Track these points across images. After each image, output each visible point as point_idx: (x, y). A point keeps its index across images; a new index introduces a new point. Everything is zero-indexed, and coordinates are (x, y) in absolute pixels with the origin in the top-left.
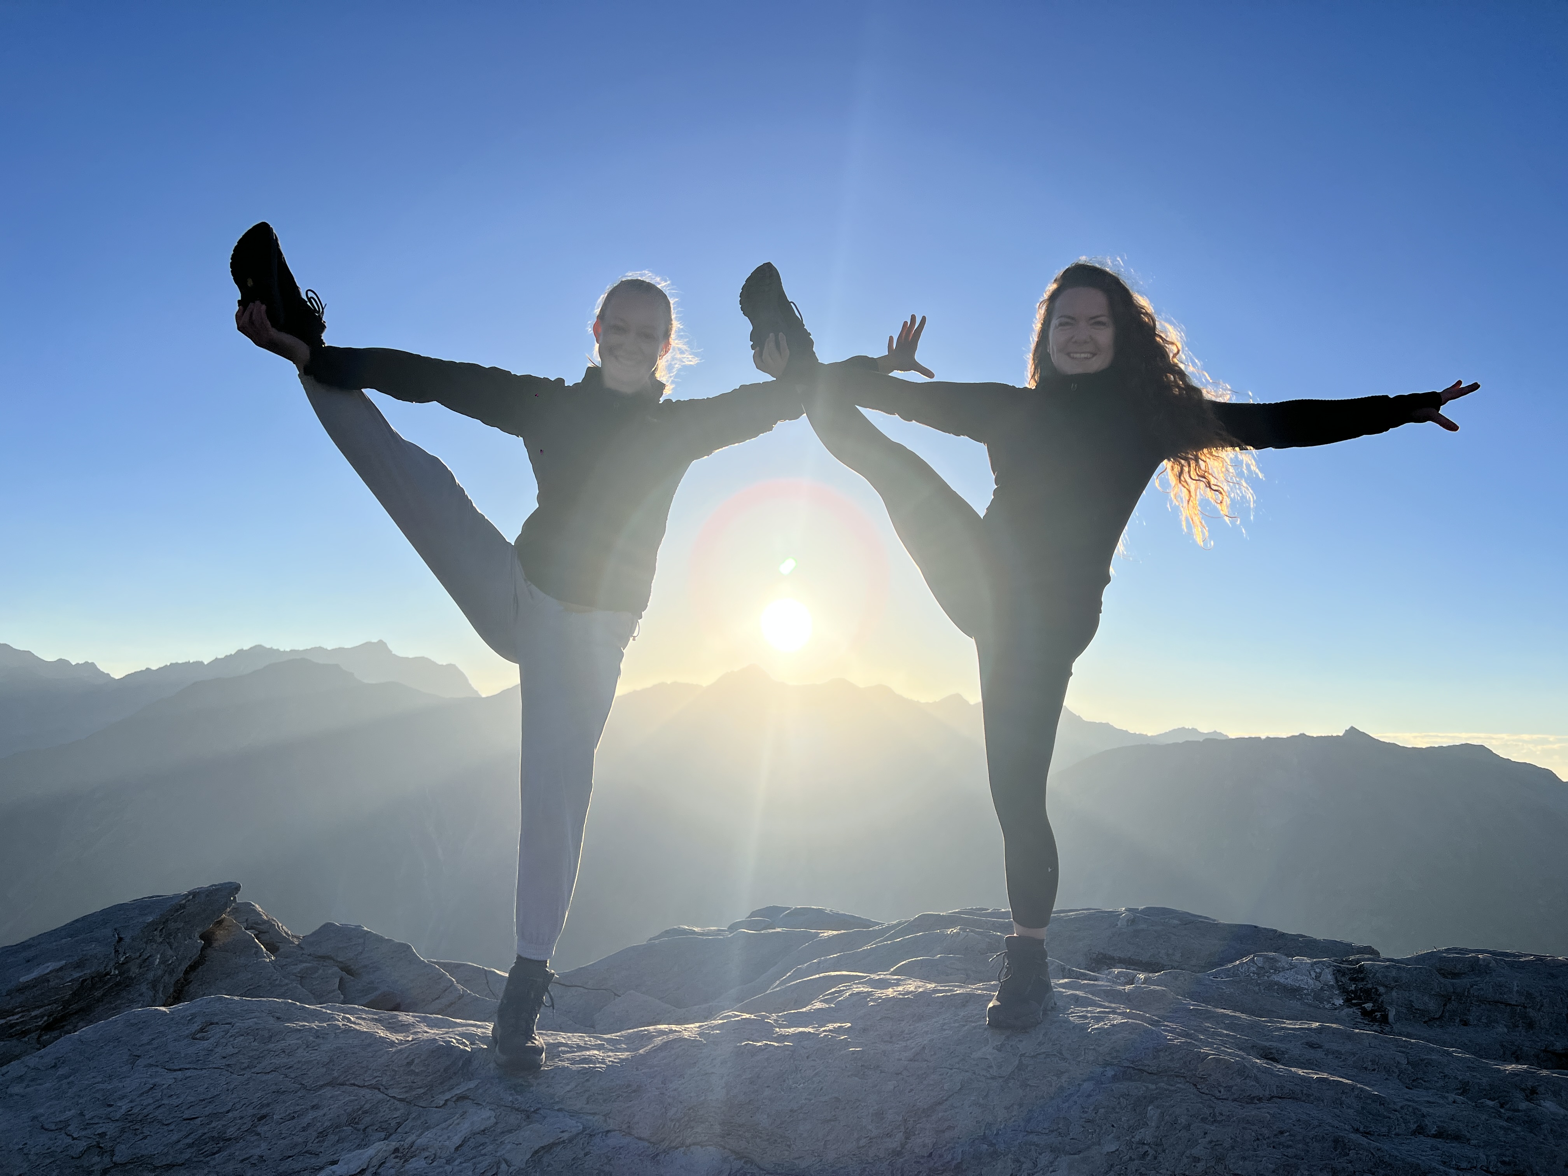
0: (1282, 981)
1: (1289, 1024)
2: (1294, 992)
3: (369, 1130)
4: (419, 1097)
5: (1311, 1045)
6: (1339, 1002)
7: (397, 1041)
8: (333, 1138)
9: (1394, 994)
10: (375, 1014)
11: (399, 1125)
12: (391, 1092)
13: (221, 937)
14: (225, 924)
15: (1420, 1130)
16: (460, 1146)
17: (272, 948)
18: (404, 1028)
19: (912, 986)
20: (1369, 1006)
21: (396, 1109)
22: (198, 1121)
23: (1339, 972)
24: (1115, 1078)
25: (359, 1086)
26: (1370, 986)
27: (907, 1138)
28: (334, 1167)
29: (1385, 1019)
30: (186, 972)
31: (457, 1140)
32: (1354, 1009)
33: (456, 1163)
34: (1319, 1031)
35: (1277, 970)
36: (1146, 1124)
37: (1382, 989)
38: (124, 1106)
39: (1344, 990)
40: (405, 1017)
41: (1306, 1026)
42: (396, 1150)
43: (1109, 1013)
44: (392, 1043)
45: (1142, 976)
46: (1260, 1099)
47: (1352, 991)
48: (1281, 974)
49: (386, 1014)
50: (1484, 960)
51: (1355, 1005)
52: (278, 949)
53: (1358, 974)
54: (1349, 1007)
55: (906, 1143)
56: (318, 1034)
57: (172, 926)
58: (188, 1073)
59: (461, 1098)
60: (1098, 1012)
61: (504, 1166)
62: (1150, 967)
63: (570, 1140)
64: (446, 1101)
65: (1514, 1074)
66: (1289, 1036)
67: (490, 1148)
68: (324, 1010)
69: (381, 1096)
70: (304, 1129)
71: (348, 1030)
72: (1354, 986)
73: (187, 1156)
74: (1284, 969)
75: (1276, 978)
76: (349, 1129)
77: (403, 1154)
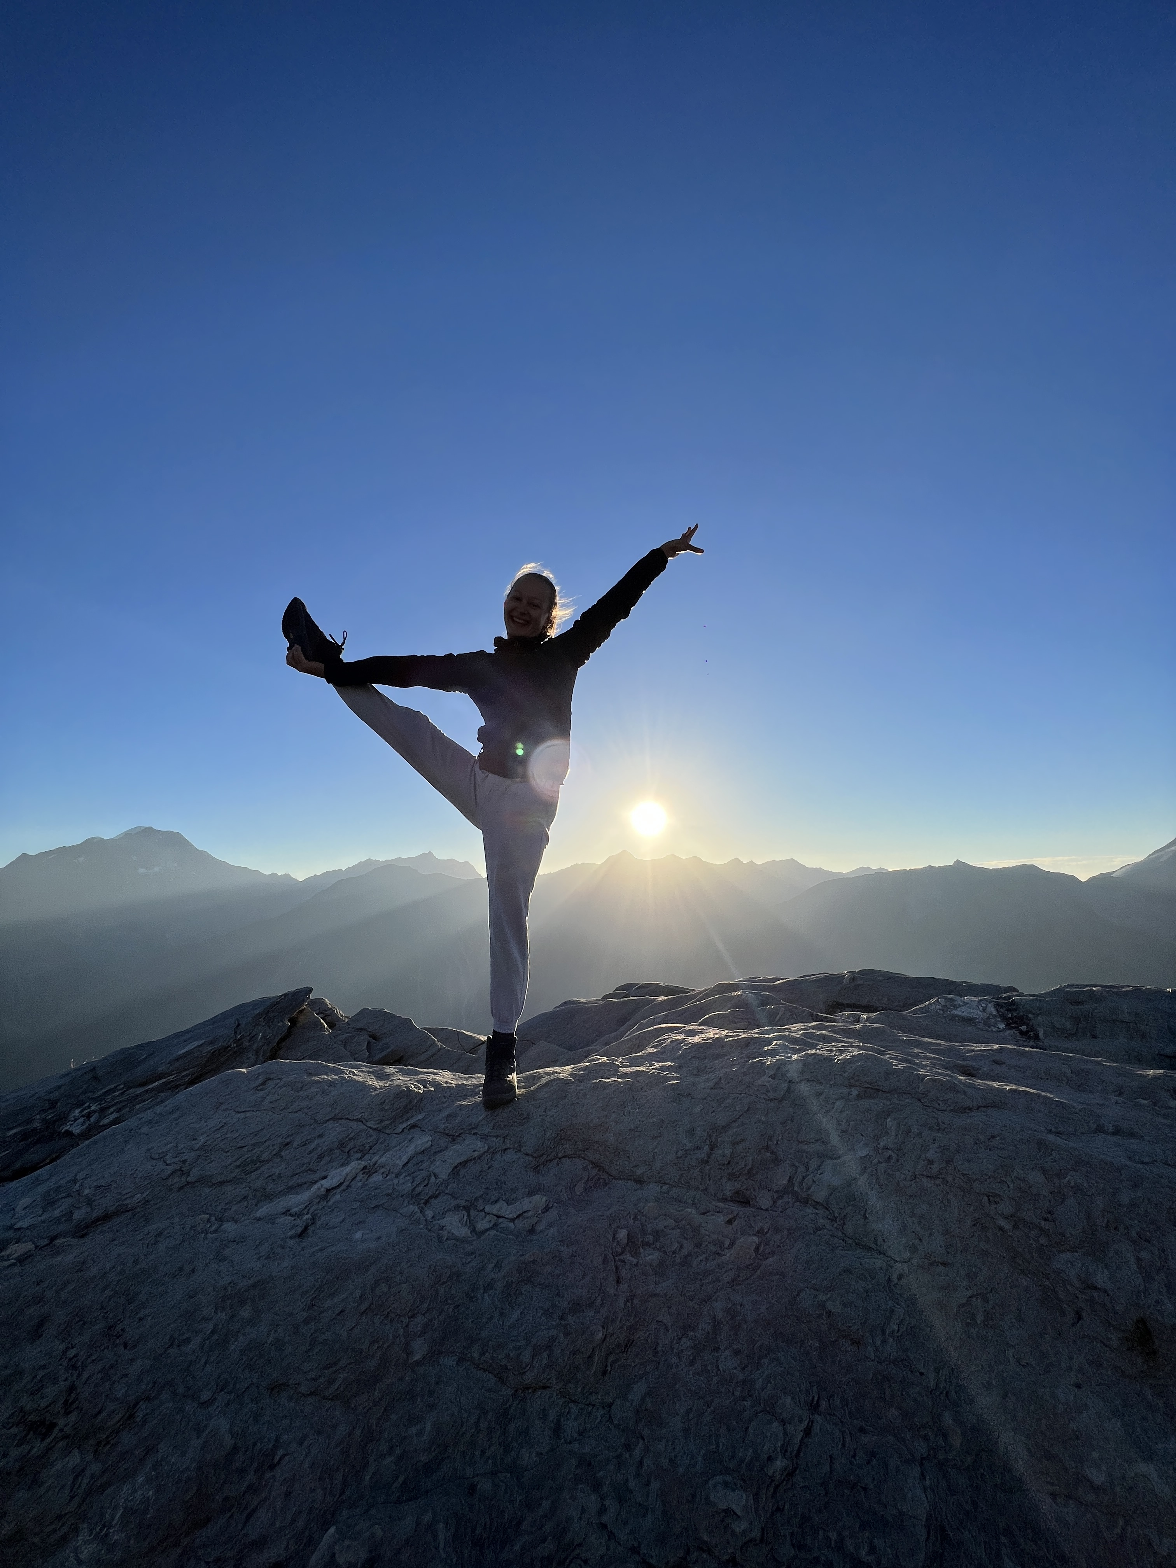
0: (960, 1014)
1: (976, 1047)
2: (970, 1021)
3: (351, 1152)
4: (386, 1127)
5: (996, 1062)
6: (1002, 1026)
7: (379, 1087)
8: (327, 1159)
9: (1040, 1018)
10: (372, 1067)
11: (371, 1148)
12: (369, 1124)
13: (302, 1019)
14: (303, 1012)
15: (1100, 1129)
16: (407, 1163)
17: (331, 1025)
18: (386, 1077)
19: (712, 1033)
20: (1024, 1028)
21: (371, 1136)
22: (245, 1149)
23: (998, 1006)
24: (859, 1097)
25: (350, 1120)
26: (1021, 1014)
27: (712, 1149)
28: (323, 1182)
29: (1037, 1037)
30: (279, 1043)
31: (405, 1159)
32: (1014, 1032)
33: (402, 1176)
34: (1000, 1050)
35: (955, 1007)
36: (887, 1133)
37: (1031, 1016)
38: (202, 1139)
39: (1004, 1018)
40: (390, 1069)
41: (989, 1048)
42: (365, 1167)
43: (848, 1047)
44: (375, 1089)
45: (864, 1016)
46: (970, 1109)
47: (1010, 1019)
48: (959, 1009)
49: (378, 1068)
50: (1098, 991)
51: (1014, 1028)
52: (335, 1025)
53: (1012, 1006)
54: (1010, 1029)
55: (711, 1154)
56: (331, 1084)
57: (271, 1014)
58: (248, 1114)
59: (414, 1126)
60: (842, 1047)
61: (433, 1178)
62: (868, 1009)
63: (479, 1157)
64: (404, 1129)
65: (1156, 1078)
66: (980, 1056)
67: (426, 1164)
68: (339, 1067)
69: (362, 1127)
70: (310, 1152)
71: (351, 1080)
72: (1010, 1015)
73: (233, 1175)
74: (960, 1006)
75: (955, 1012)
76: (338, 1152)
77: (368, 1171)
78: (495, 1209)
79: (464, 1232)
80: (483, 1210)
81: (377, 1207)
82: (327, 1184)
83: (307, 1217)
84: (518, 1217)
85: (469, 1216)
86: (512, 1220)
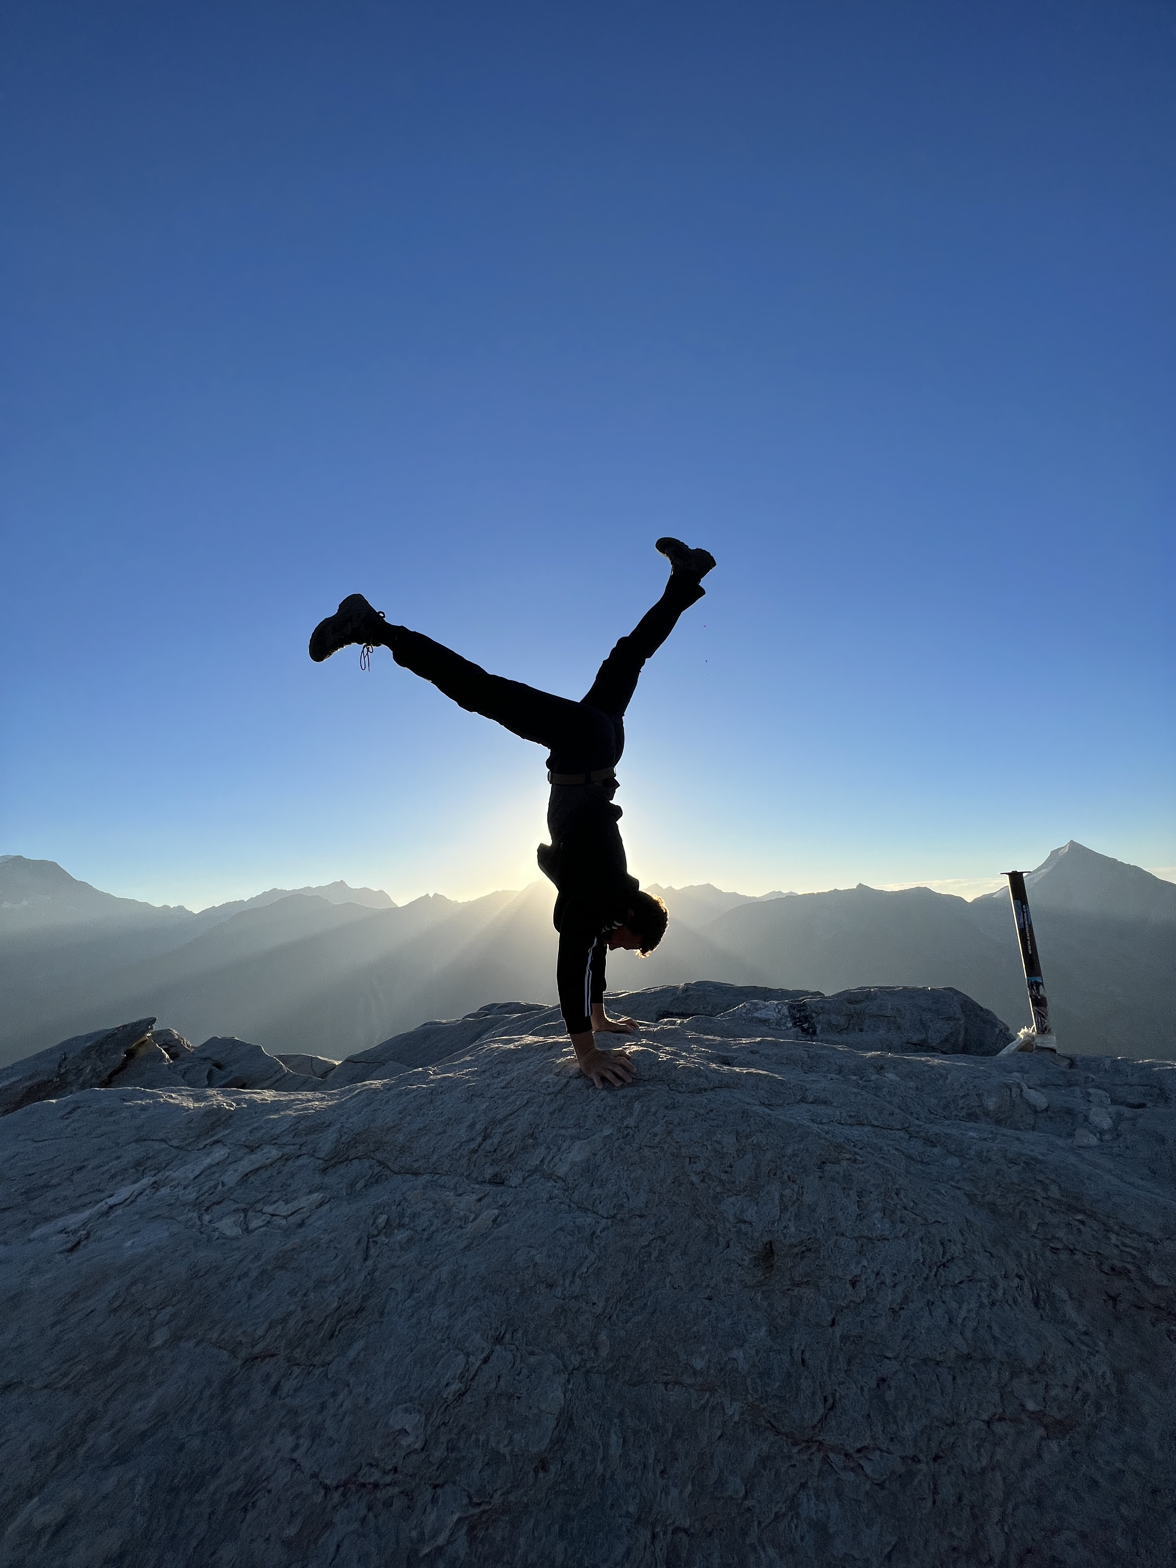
0: (759, 1016)
1: (744, 1041)
2: (764, 1022)
3: (146, 1170)
4: (188, 1144)
6: (790, 1025)
7: (193, 1108)
8: (119, 1178)
9: (821, 1017)
10: (192, 1091)
11: (167, 1165)
12: (170, 1143)
13: (142, 1051)
14: (147, 1042)
16: (199, 1175)
17: (174, 1056)
18: (205, 1098)
19: (527, 1041)
20: (806, 1026)
21: (170, 1154)
22: (36, 1176)
23: (791, 1007)
25: (153, 1141)
26: (807, 1014)
28: (108, 1200)
29: (814, 1033)
30: (114, 1071)
31: (197, 1172)
32: (798, 1028)
33: (190, 1187)
34: (759, 1043)
35: (757, 1010)
36: (632, 1114)
37: (814, 1015)
39: (793, 1017)
40: (210, 1091)
41: (753, 1041)
42: (155, 1182)
44: (189, 1110)
45: (678, 1021)
46: (706, 1090)
47: (798, 1018)
48: (759, 1012)
50: (874, 992)
51: (798, 1026)
52: (178, 1056)
53: (802, 1007)
54: (795, 1027)
56: (143, 1108)
57: (105, 1047)
58: (46, 1143)
59: (215, 1142)
61: (220, 1186)
63: (271, 1164)
64: (206, 1144)
65: (873, 1058)
66: (742, 1048)
67: (217, 1175)
68: (158, 1092)
69: (164, 1146)
70: (103, 1174)
71: (167, 1104)
72: (799, 1015)
73: (16, 1201)
74: (761, 1009)
75: (756, 1015)
76: (132, 1171)
77: (156, 1186)
78: (269, 1209)
79: (237, 1231)
80: (260, 1211)
81: (157, 1216)
82: (111, 1201)
83: (82, 1232)
84: (292, 1214)
85: (246, 1216)
86: (285, 1217)
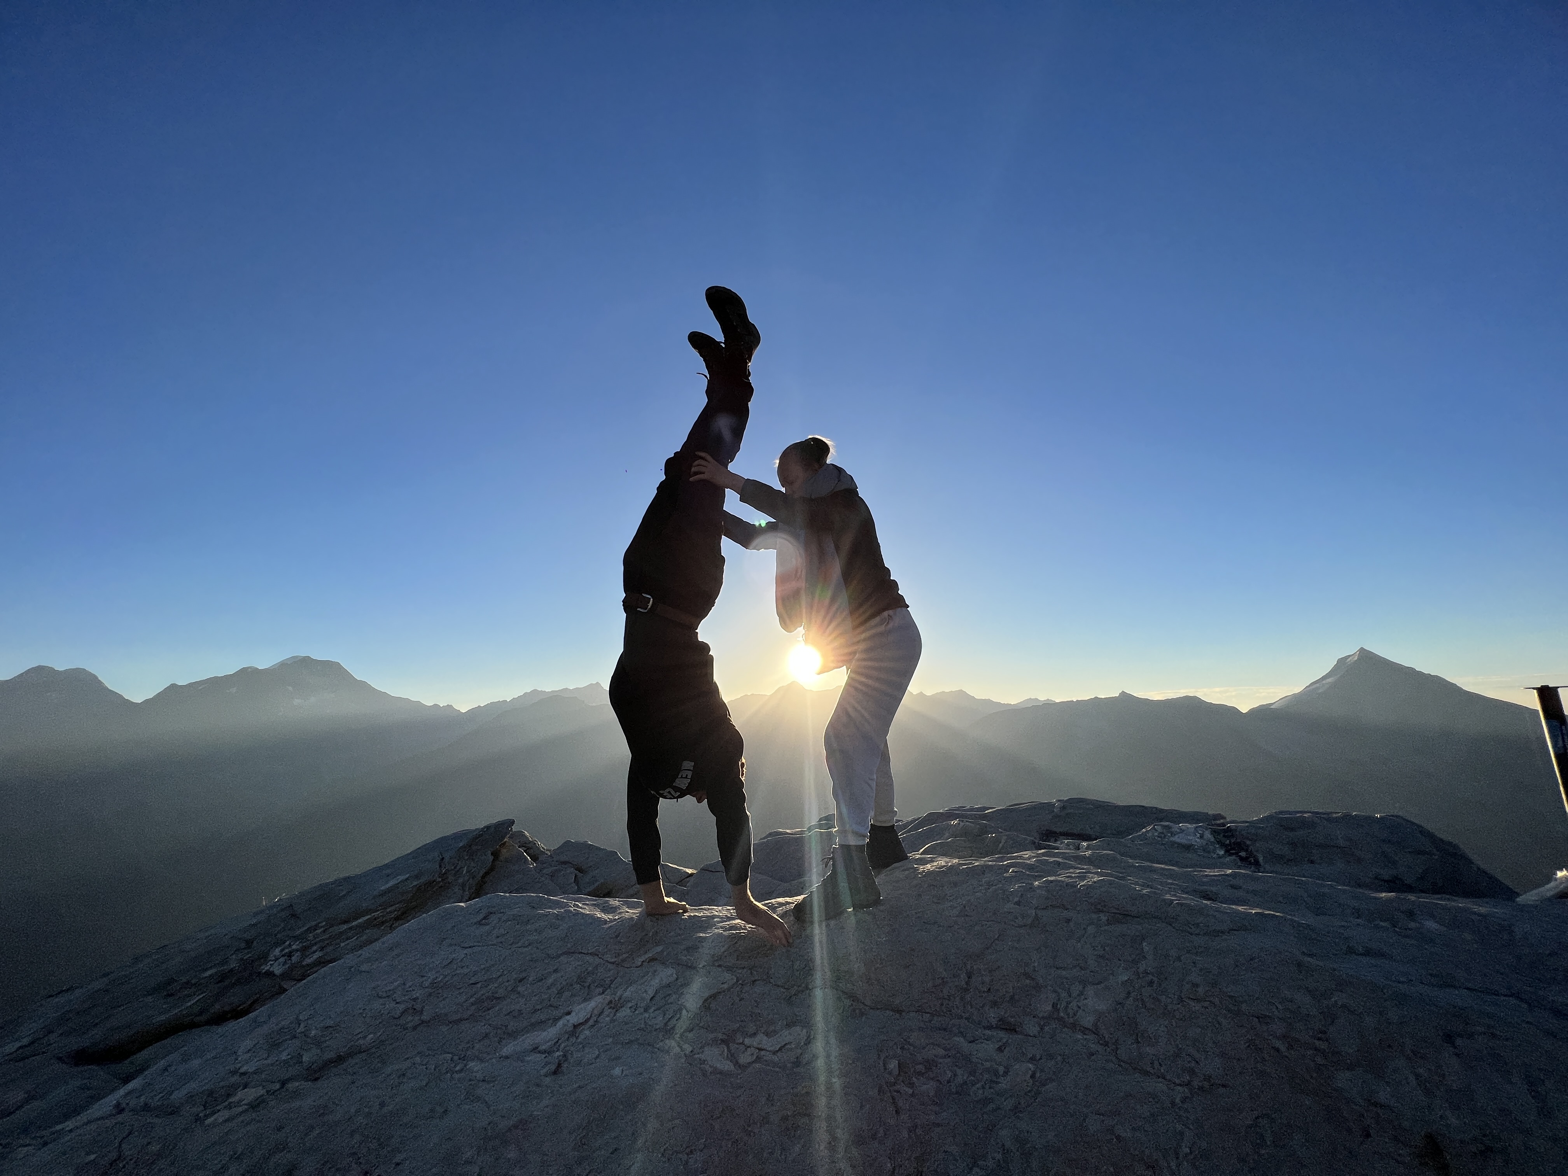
0: (1178, 840)
1: (1208, 872)
2: (1188, 848)
3: (592, 987)
4: (623, 961)
5: (1234, 887)
6: (1222, 853)
7: (608, 920)
8: (567, 994)
9: (1257, 844)
10: (596, 900)
11: (612, 982)
12: (605, 958)
13: (504, 853)
14: (507, 844)
16: (654, 997)
17: (535, 858)
18: (612, 910)
19: (942, 862)
20: (1243, 854)
21: (610, 970)
22: (479, 985)
23: (1214, 832)
24: (1109, 923)
25: (584, 954)
26: (1239, 840)
27: (969, 977)
28: (568, 1017)
29: (1257, 863)
30: (483, 877)
31: (651, 993)
32: (1234, 857)
33: (652, 1010)
34: (1234, 875)
35: (1173, 834)
36: (1145, 957)
37: (1248, 842)
38: (431, 975)
39: (1222, 845)
40: (614, 902)
41: (1223, 873)
42: (611, 1002)
43: (1086, 873)
44: (605, 922)
45: (1085, 844)
47: (1228, 845)
48: (1177, 836)
49: (601, 900)
50: (1308, 818)
51: (1233, 854)
52: (538, 858)
53: (1228, 833)
54: (1229, 855)
55: (969, 982)
56: (558, 917)
57: (474, 848)
58: (476, 949)
59: (652, 960)
60: (1079, 873)
61: (684, 1011)
62: (1088, 838)
63: (729, 989)
64: (643, 962)
65: (1389, 901)
66: (1214, 881)
67: (674, 997)
68: (562, 900)
69: (597, 960)
70: (549, 988)
71: (578, 914)
72: (1228, 841)
73: (470, 1013)
74: (1177, 833)
76: (578, 987)
77: (615, 1006)
78: (755, 1041)
79: (728, 1066)
80: (742, 1043)
81: (631, 1042)
82: (573, 1019)
83: (558, 1054)
84: (780, 1049)
85: (728, 1048)
86: (775, 1053)
